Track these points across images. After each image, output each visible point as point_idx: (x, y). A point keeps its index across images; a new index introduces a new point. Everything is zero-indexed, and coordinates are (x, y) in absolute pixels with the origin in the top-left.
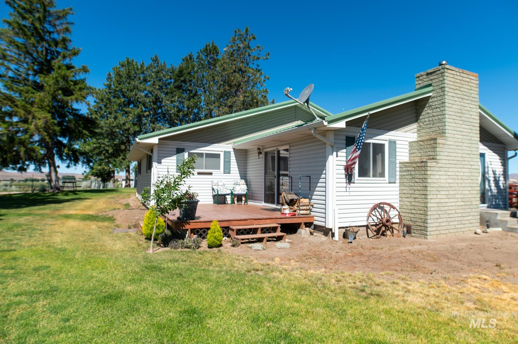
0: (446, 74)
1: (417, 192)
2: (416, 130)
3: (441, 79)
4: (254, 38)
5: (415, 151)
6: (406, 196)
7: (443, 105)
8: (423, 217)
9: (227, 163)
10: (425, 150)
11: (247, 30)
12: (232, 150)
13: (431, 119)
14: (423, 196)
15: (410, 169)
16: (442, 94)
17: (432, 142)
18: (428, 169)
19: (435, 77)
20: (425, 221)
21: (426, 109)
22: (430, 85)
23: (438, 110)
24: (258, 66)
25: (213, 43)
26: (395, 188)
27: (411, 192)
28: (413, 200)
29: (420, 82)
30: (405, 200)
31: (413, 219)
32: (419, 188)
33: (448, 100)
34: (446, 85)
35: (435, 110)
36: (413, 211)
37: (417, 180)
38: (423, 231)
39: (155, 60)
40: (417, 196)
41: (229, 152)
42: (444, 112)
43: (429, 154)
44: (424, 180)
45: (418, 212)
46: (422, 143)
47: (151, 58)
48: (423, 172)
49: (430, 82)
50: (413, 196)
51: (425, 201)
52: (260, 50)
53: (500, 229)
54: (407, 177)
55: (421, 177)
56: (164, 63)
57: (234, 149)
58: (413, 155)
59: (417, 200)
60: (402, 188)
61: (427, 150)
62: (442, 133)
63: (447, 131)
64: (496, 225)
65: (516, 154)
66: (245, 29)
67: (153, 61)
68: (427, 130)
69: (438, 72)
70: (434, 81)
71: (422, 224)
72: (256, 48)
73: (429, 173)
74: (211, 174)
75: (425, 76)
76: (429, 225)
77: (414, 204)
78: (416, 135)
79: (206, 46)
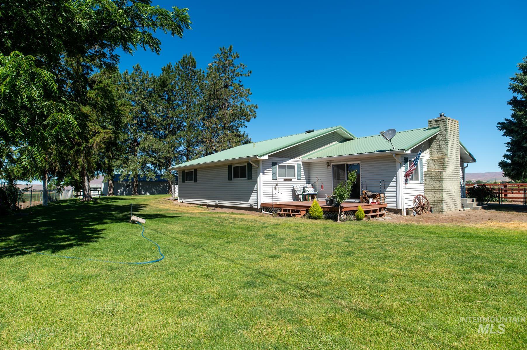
0: (448, 122)
1: (436, 188)
2: (429, 153)
3: (445, 124)
4: (238, 57)
5: (431, 165)
6: (429, 190)
7: (446, 139)
8: (440, 202)
9: (299, 172)
10: (438, 165)
11: (230, 49)
12: (301, 163)
13: (438, 147)
14: (440, 190)
15: (431, 175)
16: (445, 133)
17: (442, 160)
18: (443, 175)
19: (441, 123)
20: (442, 204)
21: (435, 140)
22: (438, 127)
23: (443, 142)
24: (240, 82)
25: (191, 56)
26: (422, 186)
27: (432, 188)
28: (433, 193)
29: (431, 125)
30: (428, 193)
31: (433, 204)
32: (437, 186)
33: (449, 136)
34: (448, 129)
35: (441, 142)
36: (433, 199)
37: (436, 182)
38: (440, 209)
39: (137, 69)
40: (436, 190)
41: (300, 164)
42: (447, 144)
43: (440, 166)
44: (441, 181)
45: (437, 199)
46: (435, 161)
47: (133, 67)
48: (440, 177)
49: (438, 126)
50: (433, 190)
51: (441, 193)
52: (244, 68)
53: (469, 208)
54: (429, 180)
55: (439, 180)
56: (147, 73)
57: (302, 162)
58: (430, 167)
59: (436, 193)
60: (426, 186)
61: (439, 165)
62: (447, 155)
63: (449, 154)
64: (467, 206)
65: (468, 165)
66: (229, 47)
67: (135, 70)
68: (436, 153)
69: (443, 121)
70: (440, 125)
71: (440, 206)
72: (240, 66)
73: (443, 177)
74: (291, 180)
75: (434, 122)
76: (444, 206)
77: (434, 195)
78: (429, 156)
79: (184, 58)
